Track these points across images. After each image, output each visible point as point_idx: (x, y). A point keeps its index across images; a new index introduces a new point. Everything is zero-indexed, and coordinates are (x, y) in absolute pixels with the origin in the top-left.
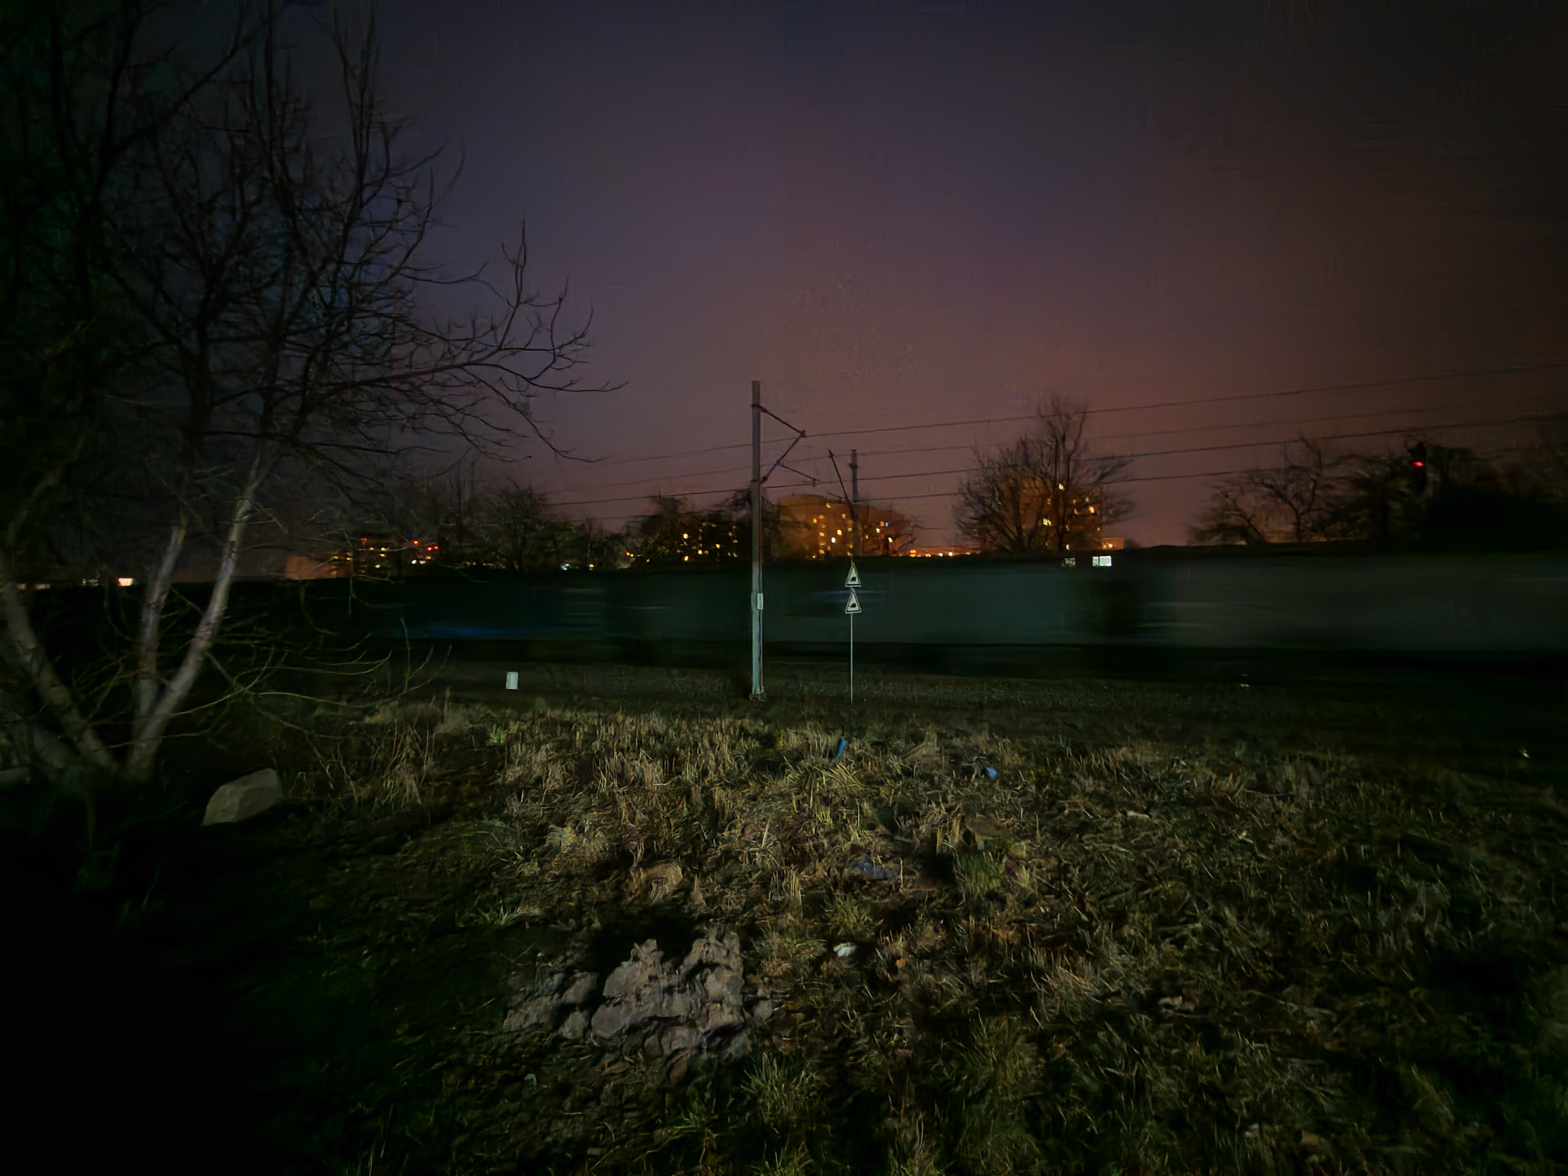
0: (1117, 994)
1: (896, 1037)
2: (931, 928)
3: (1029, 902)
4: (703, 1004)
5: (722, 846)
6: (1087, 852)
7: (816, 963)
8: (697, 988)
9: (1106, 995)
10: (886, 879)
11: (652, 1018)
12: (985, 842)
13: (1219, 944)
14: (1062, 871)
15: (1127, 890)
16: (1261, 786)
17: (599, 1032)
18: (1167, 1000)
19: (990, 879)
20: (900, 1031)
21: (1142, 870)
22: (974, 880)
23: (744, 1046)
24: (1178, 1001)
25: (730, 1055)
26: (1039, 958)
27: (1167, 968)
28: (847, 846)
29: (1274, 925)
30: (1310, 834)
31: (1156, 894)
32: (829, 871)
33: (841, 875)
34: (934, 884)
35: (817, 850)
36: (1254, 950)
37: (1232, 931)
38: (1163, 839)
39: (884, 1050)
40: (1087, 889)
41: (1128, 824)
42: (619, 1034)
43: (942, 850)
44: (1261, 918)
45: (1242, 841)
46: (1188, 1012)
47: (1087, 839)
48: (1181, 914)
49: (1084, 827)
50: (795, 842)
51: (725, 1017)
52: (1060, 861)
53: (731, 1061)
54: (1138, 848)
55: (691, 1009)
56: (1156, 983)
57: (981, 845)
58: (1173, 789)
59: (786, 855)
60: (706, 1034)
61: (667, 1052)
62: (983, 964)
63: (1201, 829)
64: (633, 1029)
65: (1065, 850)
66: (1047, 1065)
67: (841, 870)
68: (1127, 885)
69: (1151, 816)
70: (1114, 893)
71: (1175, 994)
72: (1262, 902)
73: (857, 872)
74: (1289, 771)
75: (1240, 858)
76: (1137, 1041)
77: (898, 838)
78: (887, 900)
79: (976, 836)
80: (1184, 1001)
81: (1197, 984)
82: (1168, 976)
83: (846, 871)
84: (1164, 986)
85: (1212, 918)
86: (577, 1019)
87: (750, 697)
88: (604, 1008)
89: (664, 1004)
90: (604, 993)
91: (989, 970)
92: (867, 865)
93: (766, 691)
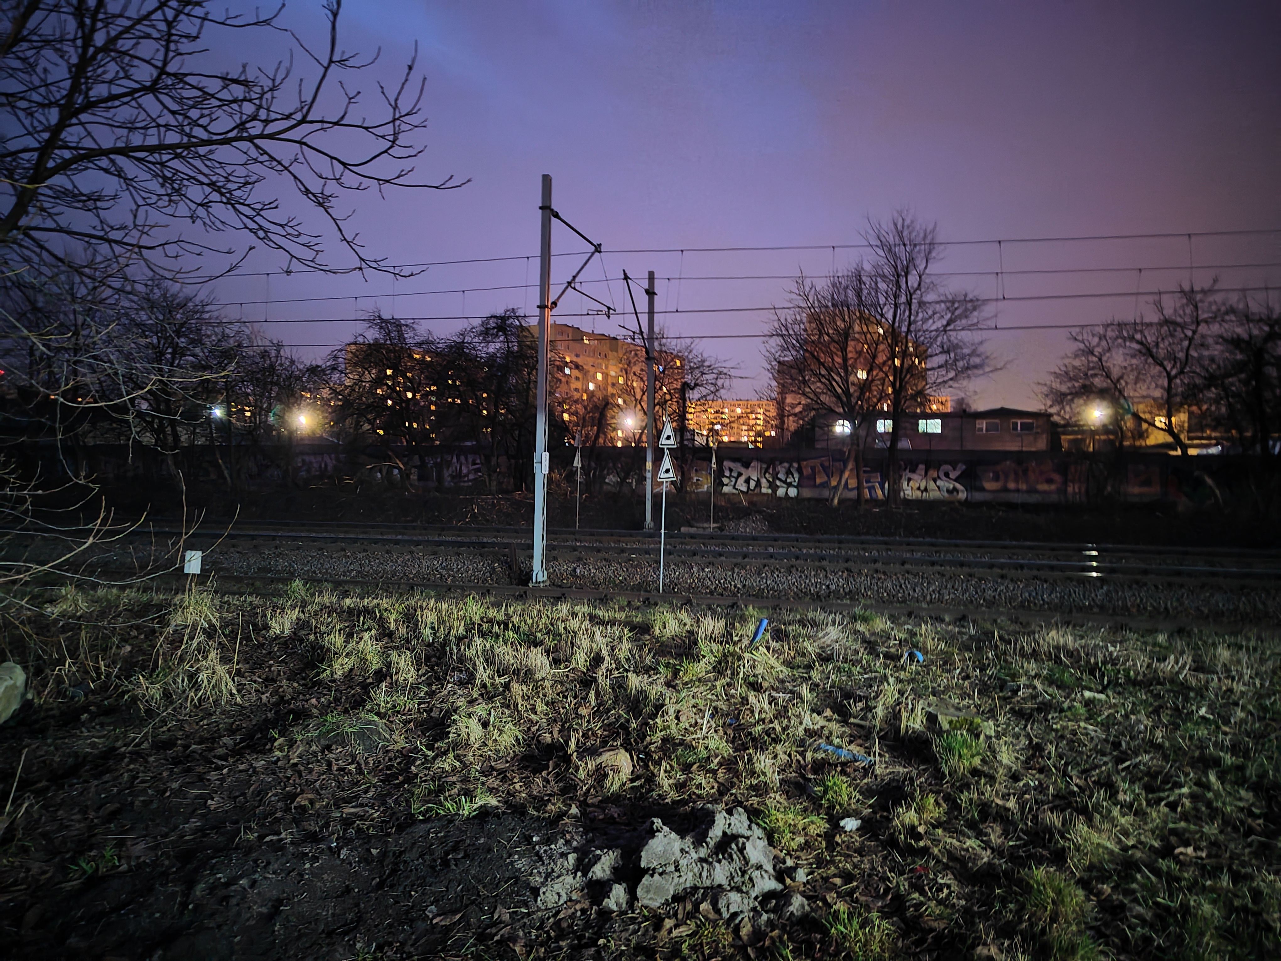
0: (1133, 847)
1: (946, 891)
2: (932, 801)
3: (1015, 777)
4: (744, 873)
5: (659, 735)
6: (1056, 731)
7: (829, 837)
8: (735, 856)
9: (1125, 849)
10: (856, 761)
11: (695, 888)
12: (951, 722)
13: (1209, 804)
14: (1036, 749)
15: (1105, 763)
16: (1199, 667)
17: (646, 902)
18: (1181, 849)
19: (973, 756)
20: (949, 887)
21: (1116, 745)
22: (956, 758)
23: (802, 906)
24: (1190, 850)
25: (792, 913)
26: (1054, 819)
27: (1171, 825)
28: (801, 730)
29: (1255, 788)
30: (1265, 709)
31: (1136, 766)
32: (790, 755)
33: (804, 759)
34: (910, 764)
35: (769, 736)
36: (1242, 809)
37: (1217, 795)
38: (1126, 716)
39: (940, 902)
40: (1066, 764)
41: (1088, 703)
42: (667, 903)
43: (907, 731)
44: (1241, 782)
45: (1203, 718)
46: (1201, 858)
47: (1053, 718)
48: (1165, 782)
49: (1045, 707)
50: (739, 728)
51: (769, 884)
52: (1031, 740)
53: (794, 919)
54: (1106, 726)
55: (733, 878)
56: (1163, 838)
57: (946, 726)
58: (1119, 671)
59: (733, 742)
60: (756, 898)
61: (726, 915)
62: (998, 829)
63: (1161, 707)
64: (676, 898)
65: (1033, 729)
66: (1099, 901)
67: (802, 754)
68: (1105, 759)
69: (1107, 696)
70: (1097, 767)
71: (1187, 845)
72: (1241, 768)
73: (820, 755)
74: (1224, 654)
75: (1206, 732)
76: (1171, 879)
77: (852, 720)
78: (865, 781)
79: (940, 717)
80: (1195, 850)
81: (1201, 837)
82: (1173, 832)
83: (809, 755)
84: (1173, 839)
85: (1195, 784)
86: (618, 893)
87: (530, 585)
88: (646, 880)
89: (704, 874)
90: (643, 864)
91: (1005, 834)
92: (830, 748)
93: (549, 577)
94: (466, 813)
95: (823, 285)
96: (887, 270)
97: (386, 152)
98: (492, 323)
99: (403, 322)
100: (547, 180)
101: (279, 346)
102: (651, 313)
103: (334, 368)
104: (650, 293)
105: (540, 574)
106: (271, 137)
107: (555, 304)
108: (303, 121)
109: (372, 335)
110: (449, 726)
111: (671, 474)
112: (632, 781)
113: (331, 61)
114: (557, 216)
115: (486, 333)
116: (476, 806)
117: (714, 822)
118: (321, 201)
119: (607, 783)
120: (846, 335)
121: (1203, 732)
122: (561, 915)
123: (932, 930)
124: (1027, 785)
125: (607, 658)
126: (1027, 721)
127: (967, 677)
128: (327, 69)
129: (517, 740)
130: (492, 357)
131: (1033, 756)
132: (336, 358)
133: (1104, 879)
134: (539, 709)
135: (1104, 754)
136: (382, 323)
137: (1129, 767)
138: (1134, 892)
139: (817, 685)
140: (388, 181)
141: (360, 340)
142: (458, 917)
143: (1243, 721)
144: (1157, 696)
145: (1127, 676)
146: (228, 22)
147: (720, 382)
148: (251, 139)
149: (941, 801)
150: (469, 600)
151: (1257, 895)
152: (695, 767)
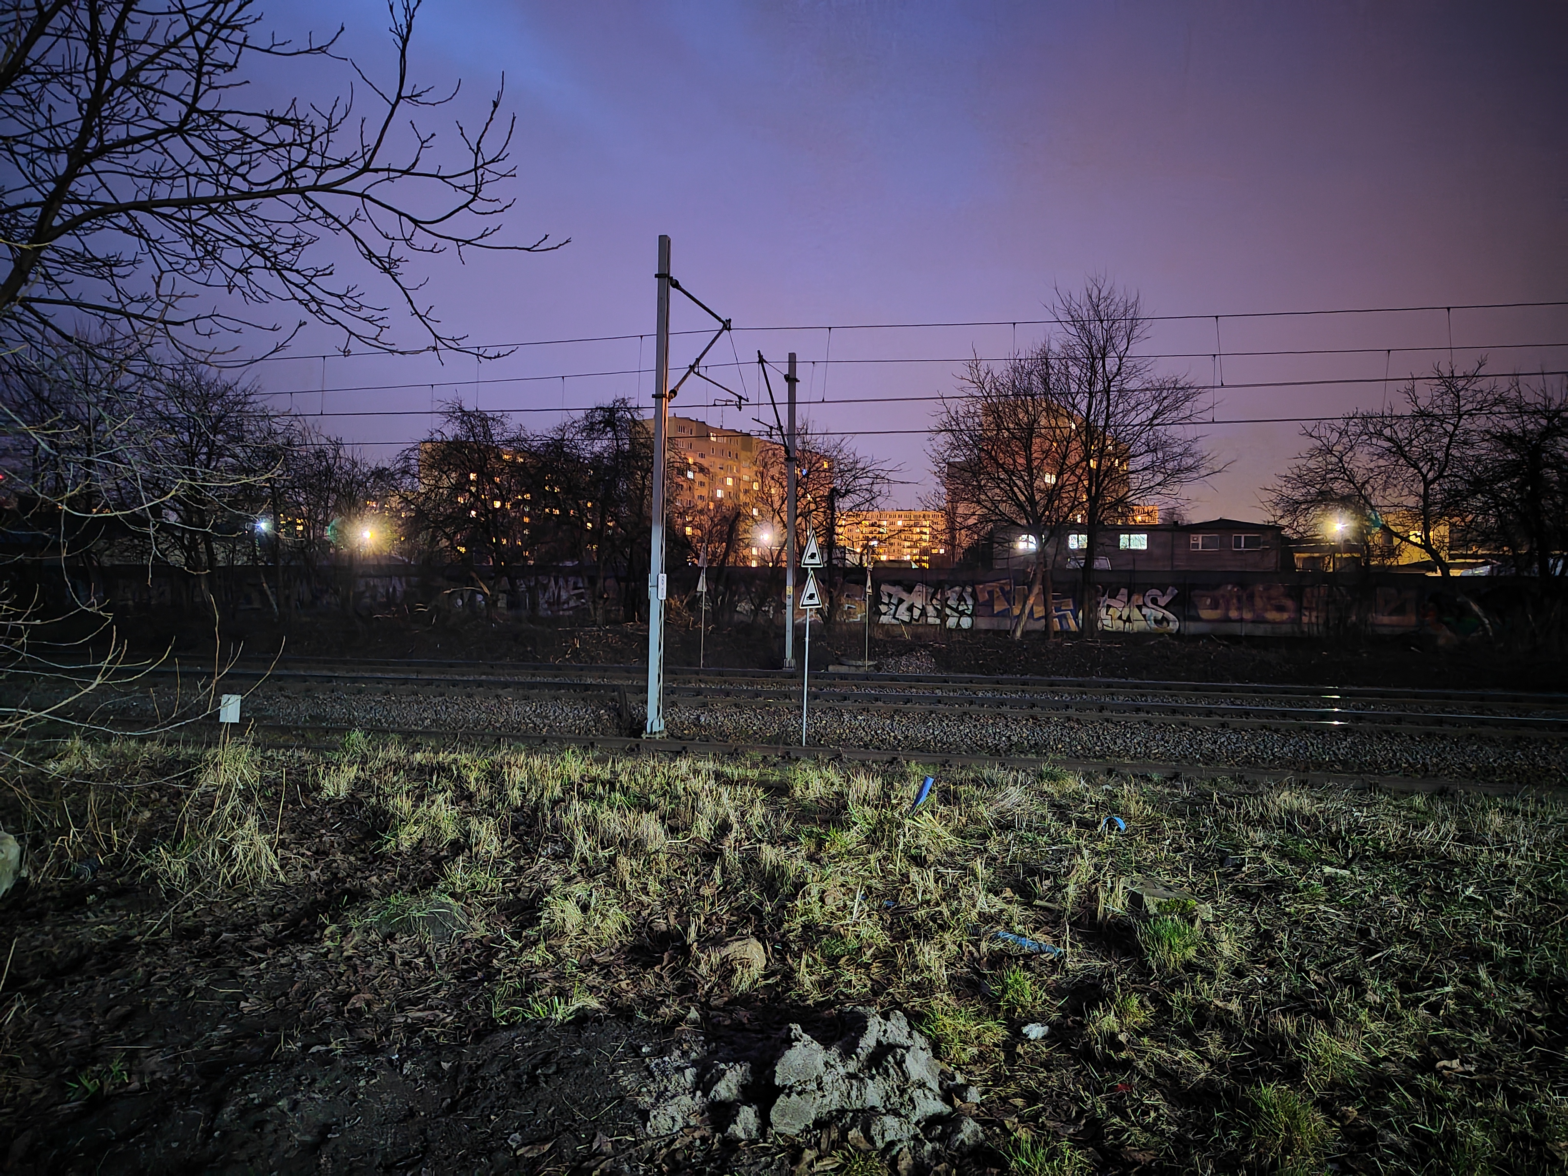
0: (1385, 1059)
1: (1153, 1114)
2: (1136, 1002)
3: (1239, 973)
4: (903, 1092)
5: (799, 920)
6: (1289, 915)
7: (1008, 1047)
8: (891, 1071)
9: (1376, 1061)
10: (1043, 952)
11: (842, 1112)
12: (1159, 905)
13: (1478, 1006)
14: (1265, 938)
15: (1351, 955)
16: (1465, 837)
17: (781, 1128)
18: (1445, 1063)
19: (1186, 946)
20: (1156, 1109)
21: (1364, 933)
22: (1167, 948)
23: (975, 1133)
24: (1455, 1063)
25: (963, 1142)
26: (1288, 1025)
27: (1432, 1032)
28: (974, 914)
29: (1536, 986)
30: (1547, 888)
31: (1387, 959)
32: (960, 946)
33: (979, 951)
34: (1109, 957)
35: (935, 921)
36: (1519, 1012)
37: (1488, 993)
38: (1376, 897)
39: (1146, 1128)
40: (1302, 956)
41: (1329, 881)
42: (807, 1130)
43: (1105, 916)
44: (1518, 978)
45: (1469, 898)
46: (1469, 1073)
47: (1285, 899)
48: (1424, 979)
49: (1275, 887)
50: (898, 912)
51: (935, 1106)
52: (1258, 926)
53: (965, 1150)
54: (1350, 909)
55: (889, 1098)
56: (1422, 1048)
57: (1153, 909)
58: (1366, 841)
59: (890, 929)
60: (918, 1123)
61: (880, 1145)
62: (1218, 1038)
63: (1418, 885)
64: (820, 1124)
65: (1261, 913)
66: (1343, 1127)
67: (977, 944)
68: (1350, 950)
69: (1353, 873)
70: (1340, 959)
71: (1451, 1058)
72: (1518, 961)
73: (998, 946)
74: (1496, 820)
75: (1473, 917)
76: (1433, 1099)
77: (1037, 902)
78: (1054, 977)
79: (1145, 898)
80: (1462, 1063)
81: (1469, 1047)
82: (1434, 1040)
83: (984, 946)
84: (1434, 1049)
85: (1461, 981)
86: (747, 1116)
87: (644, 736)
88: (781, 1100)
89: (854, 1093)
90: (777, 1082)
91: (1227, 1042)
92: (1011, 937)
93: (666, 727)
94: (559, 1017)
95: (1001, 370)
96: (1079, 352)
97: (466, 205)
98: (598, 416)
99: (489, 415)
100: (664, 243)
101: (338, 444)
102: (792, 403)
103: (405, 472)
104: (791, 379)
105: (656, 722)
106: (327, 188)
107: (674, 392)
108: (366, 169)
109: (452, 431)
110: (540, 910)
111: (816, 601)
112: (766, 977)
113: (399, 97)
114: (676, 285)
115: (591, 429)
116: (572, 1009)
117: (866, 1028)
118: (388, 267)
119: (735, 980)
120: (1030, 430)
121: (1471, 916)
122: (677, 1144)
123: (1136, 1163)
124: (1253, 982)
125: (736, 826)
126: (1254, 903)
127: (1180, 849)
128: (394, 107)
129: (624, 926)
130: (598, 457)
131: (1261, 946)
132: (407, 458)
133: (1350, 1099)
134: (651, 888)
135: (1348, 944)
136: (464, 416)
137: (1379, 959)
138: (1387, 1115)
139: (995, 859)
140: (468, 242)
141: (438, 437)
142: (547, 1147)
143: (1520, 903)
144: (1414, 872)
145: (1376, 847)
146: (274, 49)
147: (876, 488)
148: (302, 192)
149: (1148, 1003)
150: (568, 755)
151: (1539, 1119)
152: (844, 959)
